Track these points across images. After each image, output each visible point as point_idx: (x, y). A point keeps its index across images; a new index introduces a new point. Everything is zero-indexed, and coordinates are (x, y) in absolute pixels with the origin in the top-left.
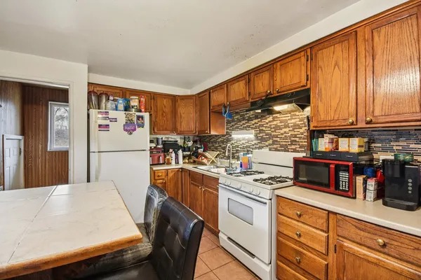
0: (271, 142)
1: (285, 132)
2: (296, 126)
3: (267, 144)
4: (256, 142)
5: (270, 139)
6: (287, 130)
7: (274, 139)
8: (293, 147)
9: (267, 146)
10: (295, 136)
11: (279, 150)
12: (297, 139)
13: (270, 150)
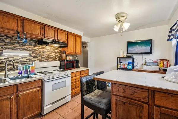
0: (40, 58)
1: (48, 54)
2: (52, 52)
3: (38, 59)
4: (30, 58)
5: (40, 56)
6: (49, 53)
7: (42, 56)
8: (51, 59)
9: (38, 60)
10: (52, 56)
11: (45, 61)
12: (53, 57)
13: (40, 61)
